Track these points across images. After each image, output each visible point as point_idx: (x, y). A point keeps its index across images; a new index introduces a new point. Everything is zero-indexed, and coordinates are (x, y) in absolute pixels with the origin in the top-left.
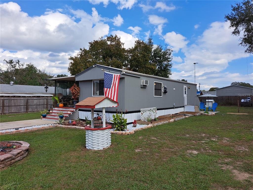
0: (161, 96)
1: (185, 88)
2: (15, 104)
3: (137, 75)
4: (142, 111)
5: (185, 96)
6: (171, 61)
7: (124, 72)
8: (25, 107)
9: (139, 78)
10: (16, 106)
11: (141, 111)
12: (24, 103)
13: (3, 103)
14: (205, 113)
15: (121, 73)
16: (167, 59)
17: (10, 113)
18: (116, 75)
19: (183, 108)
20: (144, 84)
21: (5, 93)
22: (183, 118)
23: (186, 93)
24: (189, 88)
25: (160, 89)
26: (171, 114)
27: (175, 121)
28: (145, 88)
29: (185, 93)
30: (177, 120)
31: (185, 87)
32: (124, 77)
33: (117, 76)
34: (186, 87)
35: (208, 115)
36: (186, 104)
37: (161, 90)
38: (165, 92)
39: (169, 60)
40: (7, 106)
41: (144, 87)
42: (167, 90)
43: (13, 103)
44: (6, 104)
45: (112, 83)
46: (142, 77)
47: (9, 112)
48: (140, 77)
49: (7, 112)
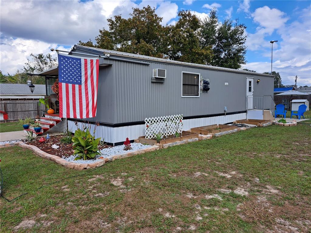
0: (198, 96)
1: (250, 82)
2: (21, 109)
3: (141, 61)
4: (148, 122)
5: (250, 95)
6: (244, 43)
7: (108, 55)
8: (36, 113)
9: (148, 65)
10: (23, 111)
11: (146, 122)
12: (34, 108)
13: (5, 108)
14: (279, 121)
15: (100, 57)
16: (237, 41)
17: (16, 120)
18: (89, 59)
19: (245, 113)
20: (156, 77)
21: (16, 95)
22: (235, 131)
23: (252, 90)
24: (259, 82)
25: (195, 85)
26: (218, 125)
27: (214, 137)
28: (162, 83)
29: (250, 90)
30: (219, 134)
31: (248, 80)
32: (111, 64)
33: (92, 61)
34: (252, 80)
35: (284, 125)
36: (252, 108)
37: (198, 85)
38: (206, 89)
39: (242, 41)
40: (11, 112)
41: (159, 81)
42: (210, 86)
43: (19, 108)
44: (10, 108)
45: (81, 74)
46: (151, 65)
47: (14, 119)
48: (148, 63)
49: (12, 119)
